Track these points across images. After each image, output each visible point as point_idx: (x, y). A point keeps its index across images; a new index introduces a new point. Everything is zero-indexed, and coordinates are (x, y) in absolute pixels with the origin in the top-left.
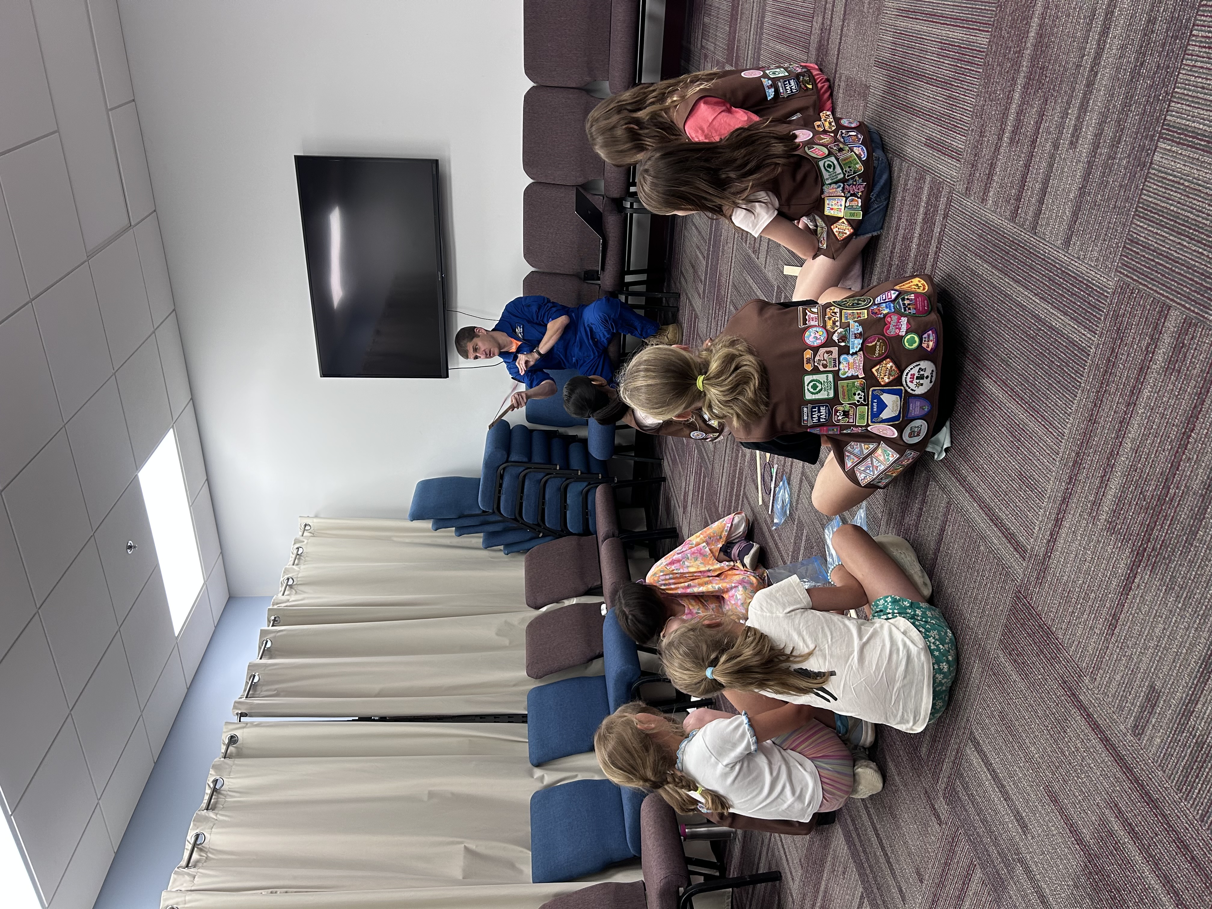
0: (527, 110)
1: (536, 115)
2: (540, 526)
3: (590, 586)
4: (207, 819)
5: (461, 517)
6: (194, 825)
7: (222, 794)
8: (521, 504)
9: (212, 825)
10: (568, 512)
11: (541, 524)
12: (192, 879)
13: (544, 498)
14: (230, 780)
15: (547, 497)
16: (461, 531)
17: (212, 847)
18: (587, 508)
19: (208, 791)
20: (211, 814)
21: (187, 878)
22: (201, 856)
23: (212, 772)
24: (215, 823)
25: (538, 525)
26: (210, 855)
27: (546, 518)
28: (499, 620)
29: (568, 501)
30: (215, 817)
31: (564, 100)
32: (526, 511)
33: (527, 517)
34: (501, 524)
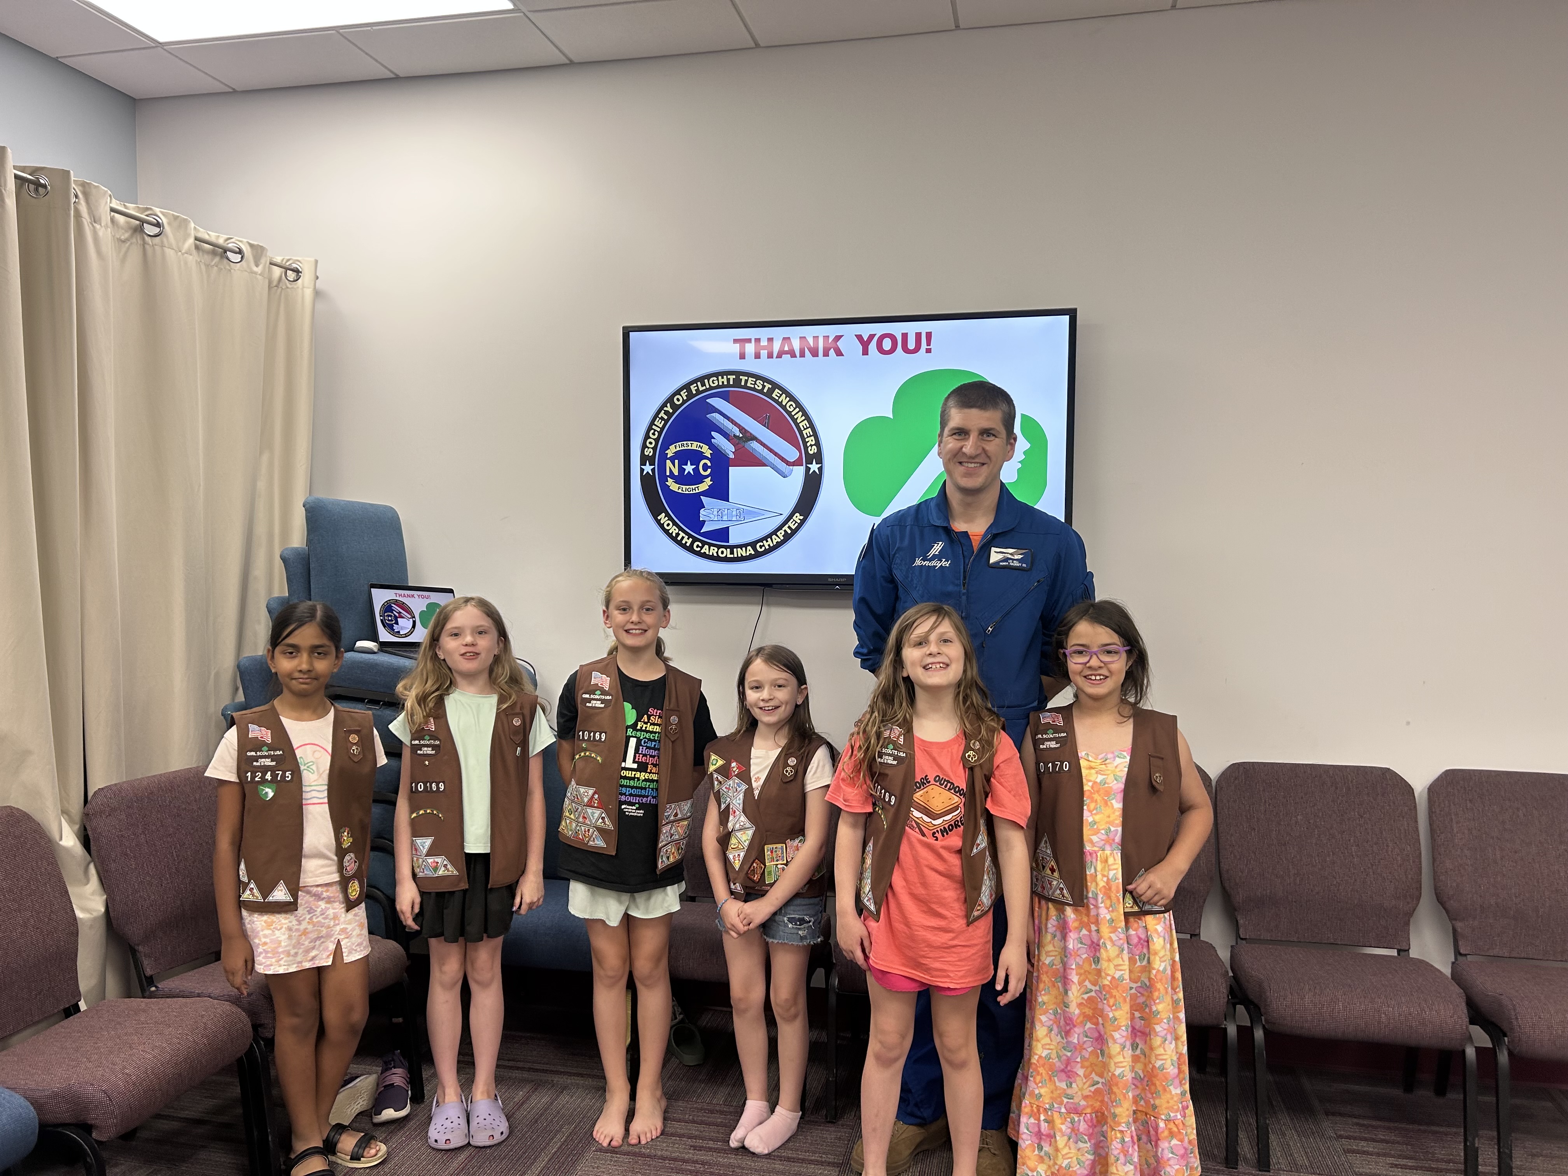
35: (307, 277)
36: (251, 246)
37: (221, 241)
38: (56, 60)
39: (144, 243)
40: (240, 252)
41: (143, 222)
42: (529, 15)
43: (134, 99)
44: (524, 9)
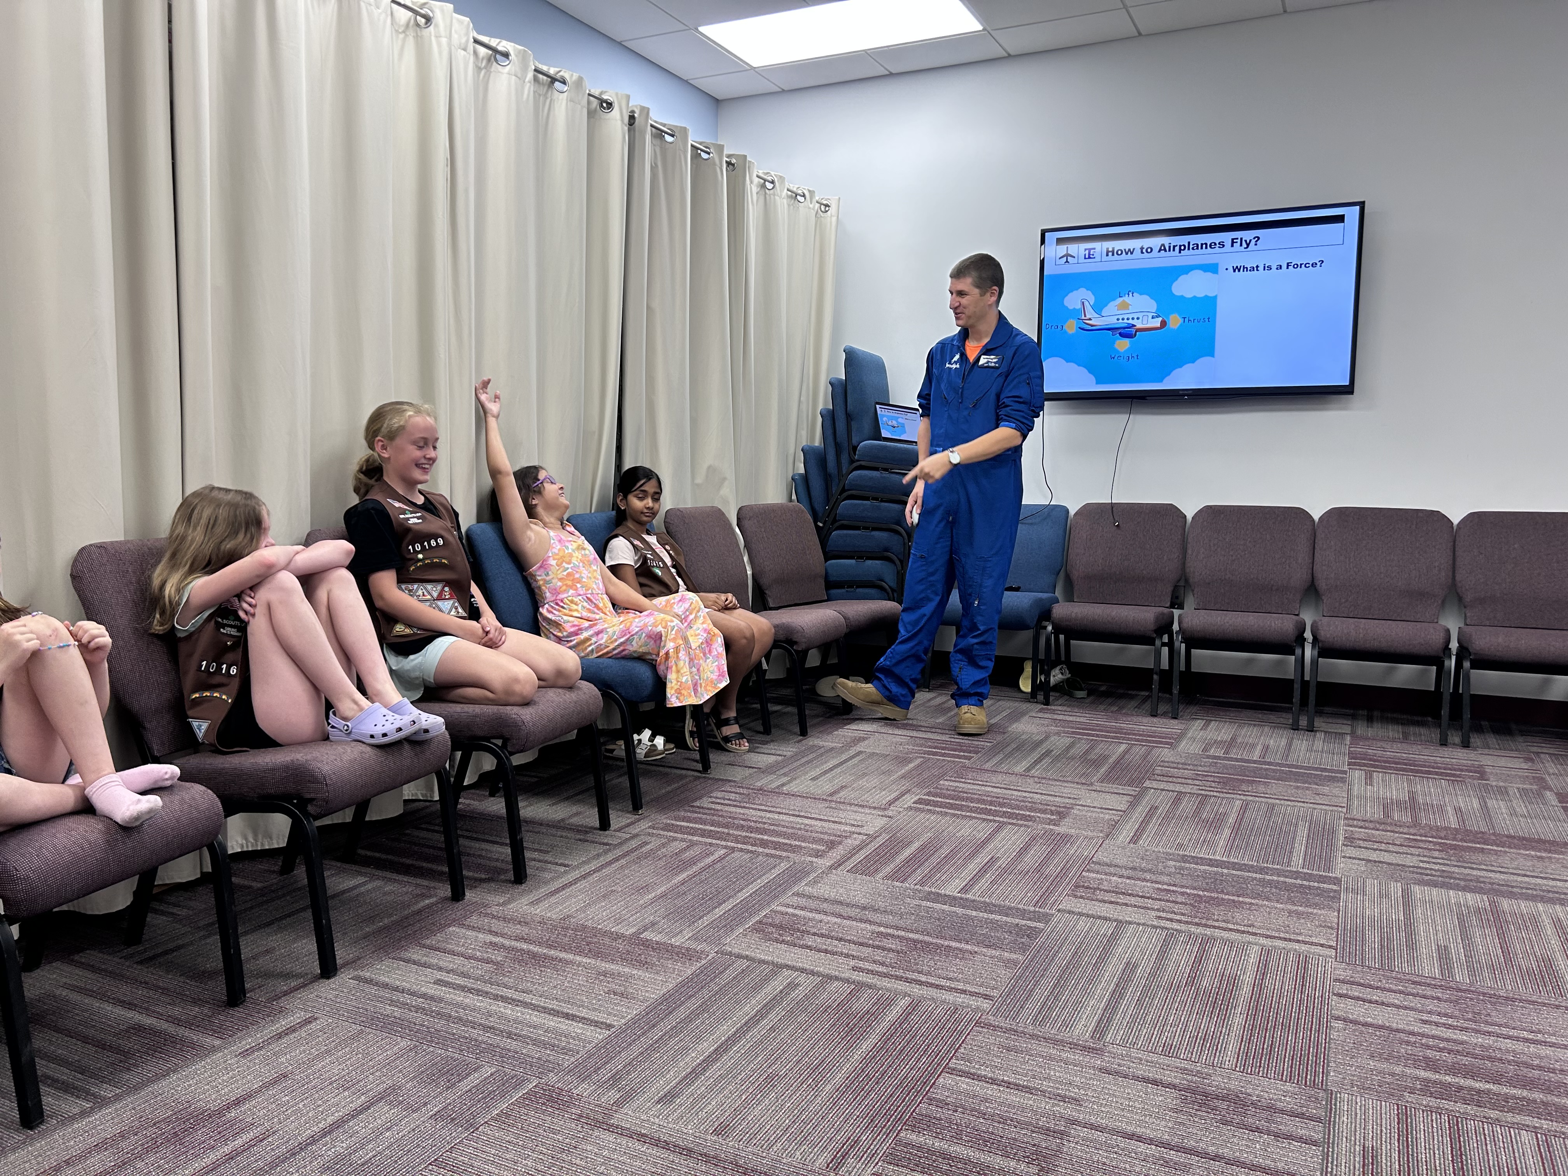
0: (1420, 514)
1: (1414, 527)
2: (832, 524)
3: (767, 592)
4: (525, 68)
5: (849, 417)
6: (520, 51)
7: (547, 91)
8: (867, 499)
9: (519, 75)
10: (853, 561)
11: (837, 524)
12: (463, 46)
13: (874, 529)
14: (564, 102)
15: (876, 534)
16: (829, 418)
17: (492, 75)
18: (857, 587)
19: (552, 71)
20: (530, 75)
21: (464, 40)
22: (483, 59)
23: (575, 76)
24: (521, 79)
25: (835, 521)
26: (483, 72)
27: (845, 532)
28: (728, 470)
29: (869, 562)
30: (527, 80)
31: (1437, 564)
32: (856, 505)
33: (846, 506)
34: (836, 472)
35: (833, 210)
36: (809, 191)
37: (795, 189)
38: (686, 82)
39: (766, 193)
40: (804, 196)
41: (765, 180)
42: (992, 32)
43: (717, 101)
44: (989, 29)
